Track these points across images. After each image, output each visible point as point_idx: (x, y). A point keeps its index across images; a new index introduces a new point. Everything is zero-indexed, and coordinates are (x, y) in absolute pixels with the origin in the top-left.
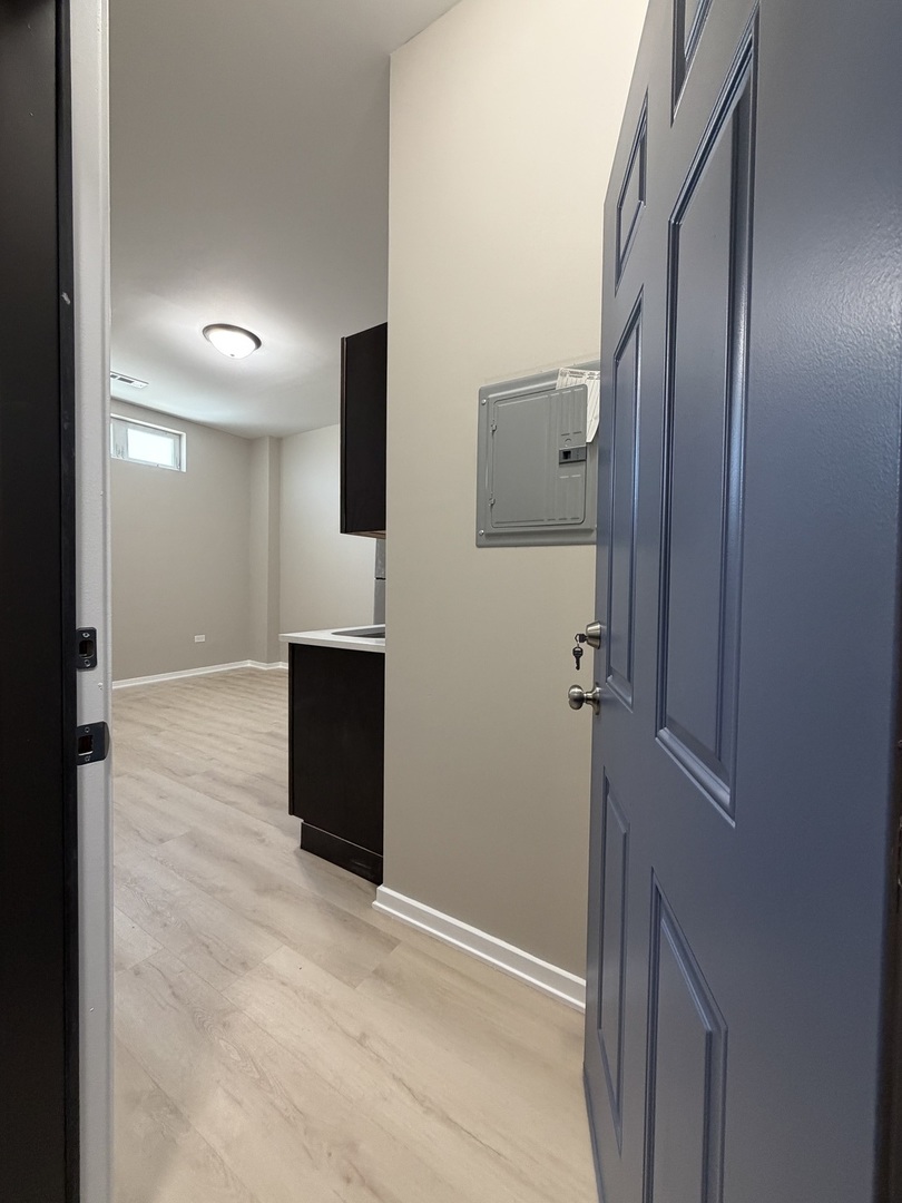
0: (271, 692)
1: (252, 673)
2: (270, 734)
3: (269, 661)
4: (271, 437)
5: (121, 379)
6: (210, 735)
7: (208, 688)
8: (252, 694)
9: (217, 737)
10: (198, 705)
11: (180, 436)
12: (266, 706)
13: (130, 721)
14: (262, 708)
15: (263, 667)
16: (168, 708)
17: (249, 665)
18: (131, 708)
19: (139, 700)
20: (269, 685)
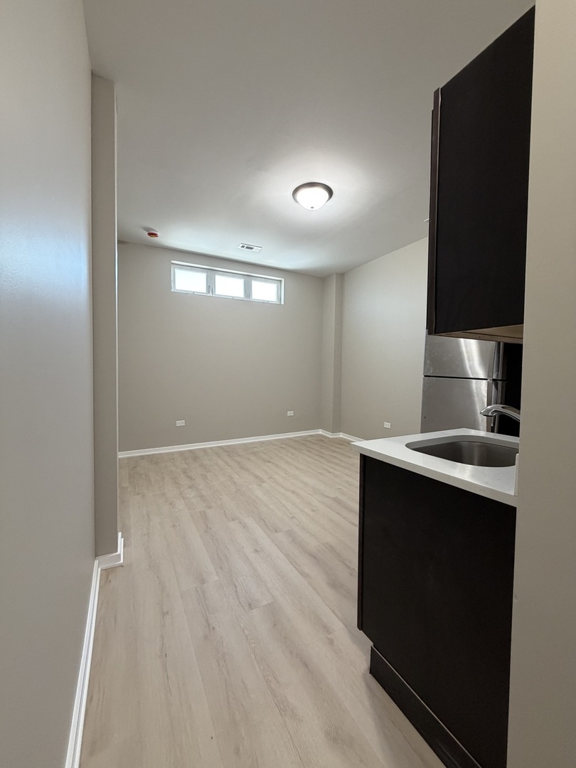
0: (335, 457)
1: (322, 439)
2: (336, 500)
3: (333, 432)
4: (337, 274)
5: (247, 248)
6: (293, 492)
7: (294, 448)
8: (323, 457)
9: (297, 495)
10: (287, 462)
11: (281, 281)
12: (332, 470)
13: (247, 470)
14: (329, 472)
15: (329, 435)
16: (269, 462)
17: (320, 433)
18: (249, 459)
19: (254, 454)
20: (334, 452)
